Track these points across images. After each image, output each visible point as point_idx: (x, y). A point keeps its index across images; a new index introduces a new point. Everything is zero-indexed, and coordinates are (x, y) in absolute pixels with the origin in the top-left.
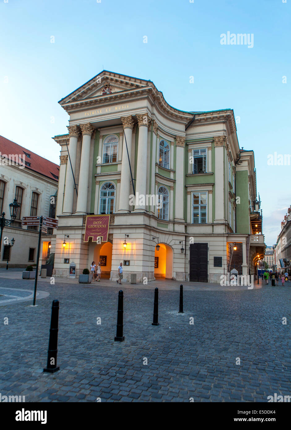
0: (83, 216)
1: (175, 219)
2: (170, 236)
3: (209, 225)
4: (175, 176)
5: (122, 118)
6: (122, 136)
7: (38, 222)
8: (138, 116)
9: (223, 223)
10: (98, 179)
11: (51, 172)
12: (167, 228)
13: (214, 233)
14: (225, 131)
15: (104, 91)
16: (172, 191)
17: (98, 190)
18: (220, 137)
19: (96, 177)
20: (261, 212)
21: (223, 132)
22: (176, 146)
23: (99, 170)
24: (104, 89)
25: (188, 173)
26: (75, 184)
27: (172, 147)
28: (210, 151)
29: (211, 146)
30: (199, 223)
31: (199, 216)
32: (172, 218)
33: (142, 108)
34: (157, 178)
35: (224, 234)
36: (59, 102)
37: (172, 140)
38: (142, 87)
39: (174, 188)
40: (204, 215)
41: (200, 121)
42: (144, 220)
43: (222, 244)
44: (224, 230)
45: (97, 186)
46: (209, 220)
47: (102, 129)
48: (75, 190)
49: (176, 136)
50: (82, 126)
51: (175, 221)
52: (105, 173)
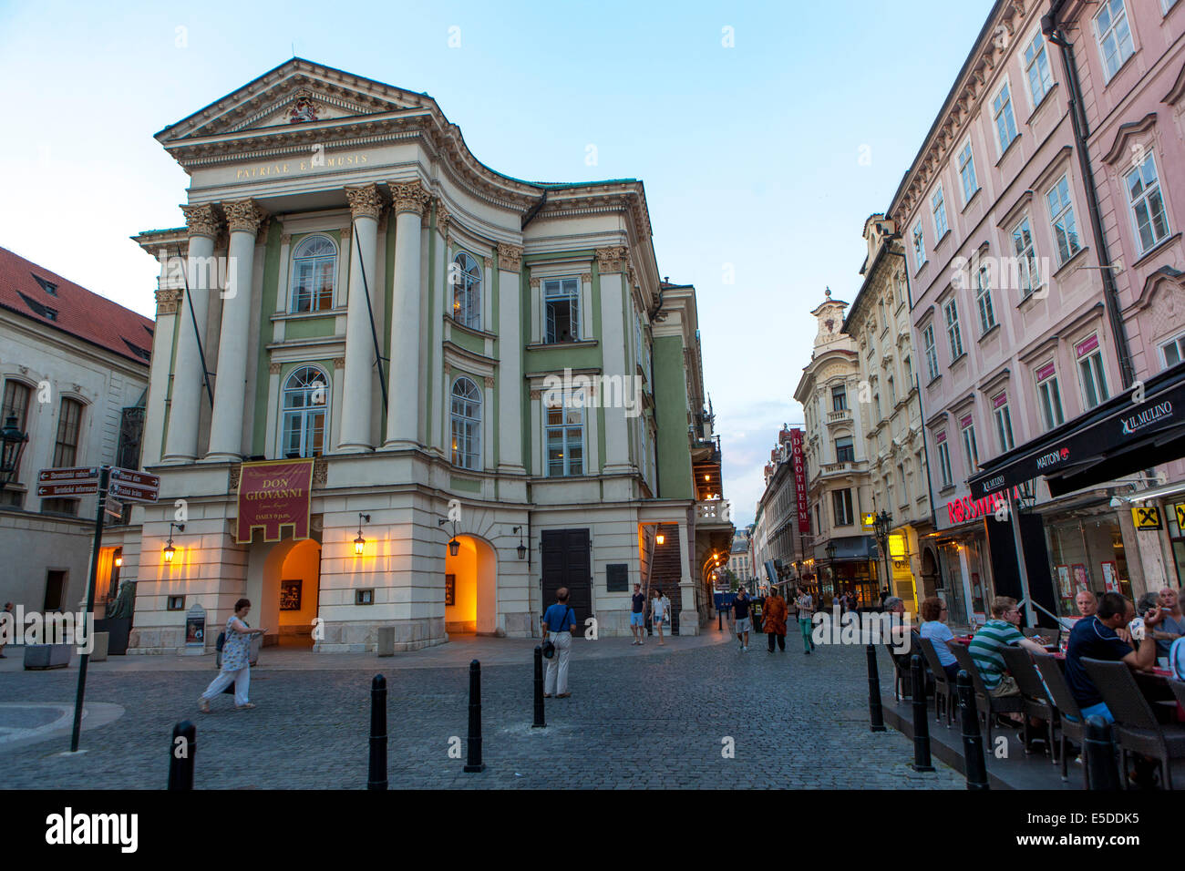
0: (229, 465)
1: (499, 465)
2: (487, 514)
3: (590, 479)
4: (496, 350)
5: (350, 191)
6: (349, 239)
7: (95, 485)
8: (393, 186)
9: (627, 472)
10: (277, 358)
11: (126, 338)
12: (479, 492)
13: (604, 500)
14: (622, 233)
15: (293, 112)
16: (489, 391)
17: (277, 387)
18: (612, 248)
19: (269, 351)
20: (717, 443)
21: (618, 237)
22: (498, 269)
23: (279, 332)
24: (297, 109)
25: (533, 340)
26: (206, 373)
27: (489, 271)
28: (588, 286)
29: (589, 271)
30: (565, 474)
31: (565, 455)
32: (490, 464)
33: (405, 165)
34: (447, 353)
35: (629, 502)
36: (156, 136)
37: (488, 253)
38: (405, 109)
39: (494, 383)
40: (576, 452)
41: (558, 205)
42: (414, 472)
43: (625, 528)
44: (631, 491)
45: (274, 379)
46: (591, 465)
47: (288, 217)
48: (206, 388)
49: (497, 243)
50: (229, 205)
51: (500, 472)
52: (297, 340)
